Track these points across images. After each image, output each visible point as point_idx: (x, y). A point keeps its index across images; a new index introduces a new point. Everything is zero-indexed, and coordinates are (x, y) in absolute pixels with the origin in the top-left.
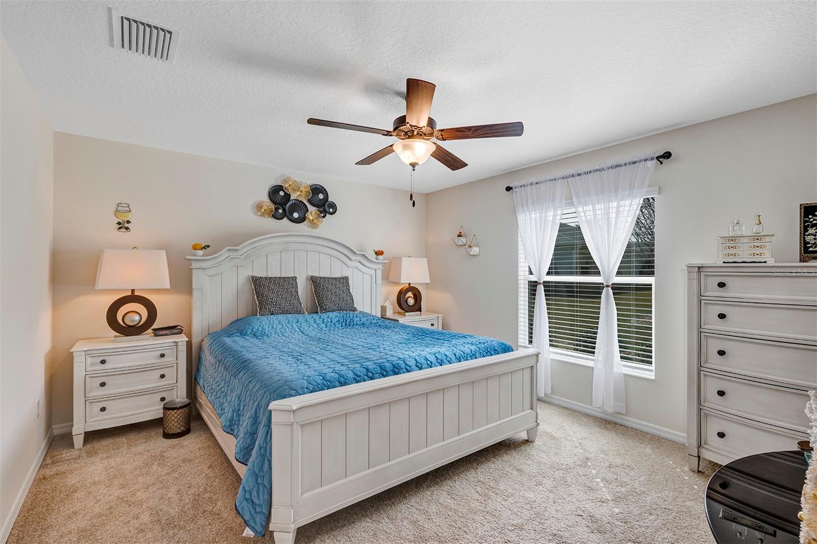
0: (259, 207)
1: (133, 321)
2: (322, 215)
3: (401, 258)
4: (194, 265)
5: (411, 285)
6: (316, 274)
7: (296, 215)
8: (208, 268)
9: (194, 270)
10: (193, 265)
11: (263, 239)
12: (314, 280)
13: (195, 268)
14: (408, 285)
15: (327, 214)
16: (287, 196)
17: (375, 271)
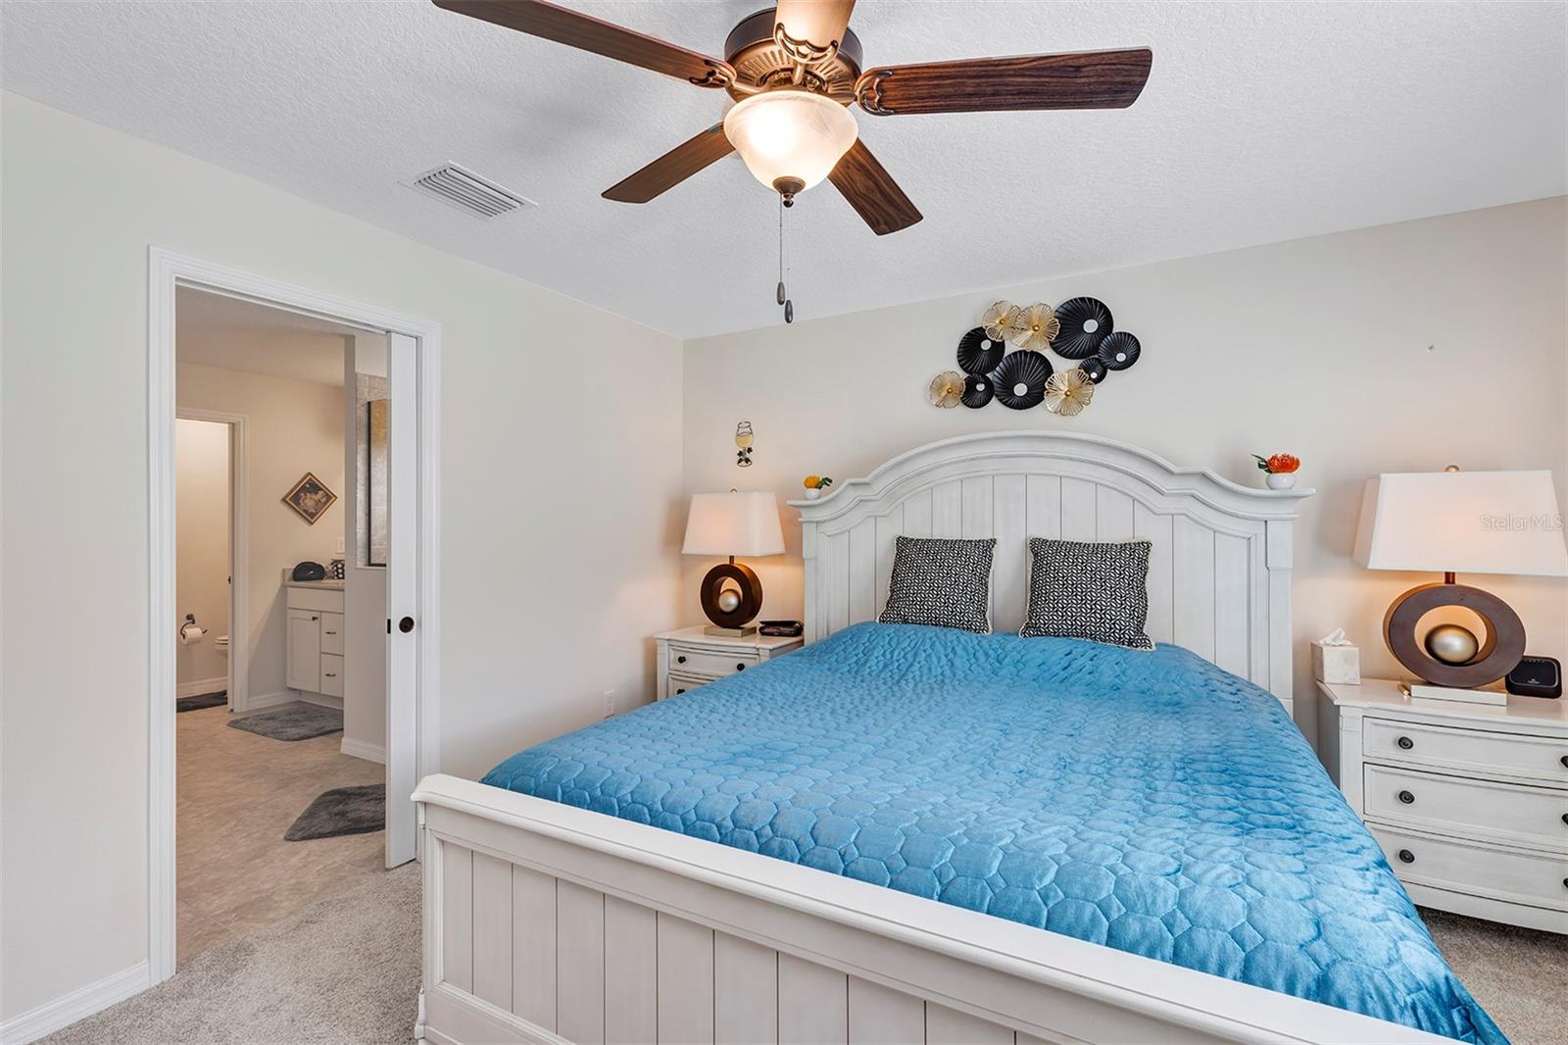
0: (937, 386)
1: (729, 605)
2: (1094, 375)
3: (1379, 478)
4: (806, 515)
5: (1458, 582)
6: (1050, 534)
7: (1021, 390)
8: (825, 521)
9: (804, 525)
10: (804, 516)
11: (925, 453)
12: (1039, 550)
13: (806, 522)
14: (1442, 580)
15: (1109, 370)
16: (998, 347)
17: (1263, 523)
